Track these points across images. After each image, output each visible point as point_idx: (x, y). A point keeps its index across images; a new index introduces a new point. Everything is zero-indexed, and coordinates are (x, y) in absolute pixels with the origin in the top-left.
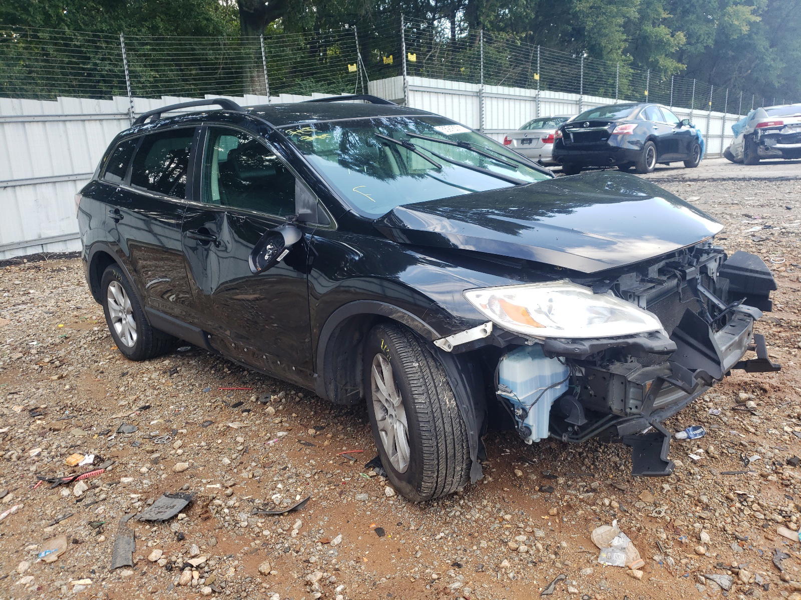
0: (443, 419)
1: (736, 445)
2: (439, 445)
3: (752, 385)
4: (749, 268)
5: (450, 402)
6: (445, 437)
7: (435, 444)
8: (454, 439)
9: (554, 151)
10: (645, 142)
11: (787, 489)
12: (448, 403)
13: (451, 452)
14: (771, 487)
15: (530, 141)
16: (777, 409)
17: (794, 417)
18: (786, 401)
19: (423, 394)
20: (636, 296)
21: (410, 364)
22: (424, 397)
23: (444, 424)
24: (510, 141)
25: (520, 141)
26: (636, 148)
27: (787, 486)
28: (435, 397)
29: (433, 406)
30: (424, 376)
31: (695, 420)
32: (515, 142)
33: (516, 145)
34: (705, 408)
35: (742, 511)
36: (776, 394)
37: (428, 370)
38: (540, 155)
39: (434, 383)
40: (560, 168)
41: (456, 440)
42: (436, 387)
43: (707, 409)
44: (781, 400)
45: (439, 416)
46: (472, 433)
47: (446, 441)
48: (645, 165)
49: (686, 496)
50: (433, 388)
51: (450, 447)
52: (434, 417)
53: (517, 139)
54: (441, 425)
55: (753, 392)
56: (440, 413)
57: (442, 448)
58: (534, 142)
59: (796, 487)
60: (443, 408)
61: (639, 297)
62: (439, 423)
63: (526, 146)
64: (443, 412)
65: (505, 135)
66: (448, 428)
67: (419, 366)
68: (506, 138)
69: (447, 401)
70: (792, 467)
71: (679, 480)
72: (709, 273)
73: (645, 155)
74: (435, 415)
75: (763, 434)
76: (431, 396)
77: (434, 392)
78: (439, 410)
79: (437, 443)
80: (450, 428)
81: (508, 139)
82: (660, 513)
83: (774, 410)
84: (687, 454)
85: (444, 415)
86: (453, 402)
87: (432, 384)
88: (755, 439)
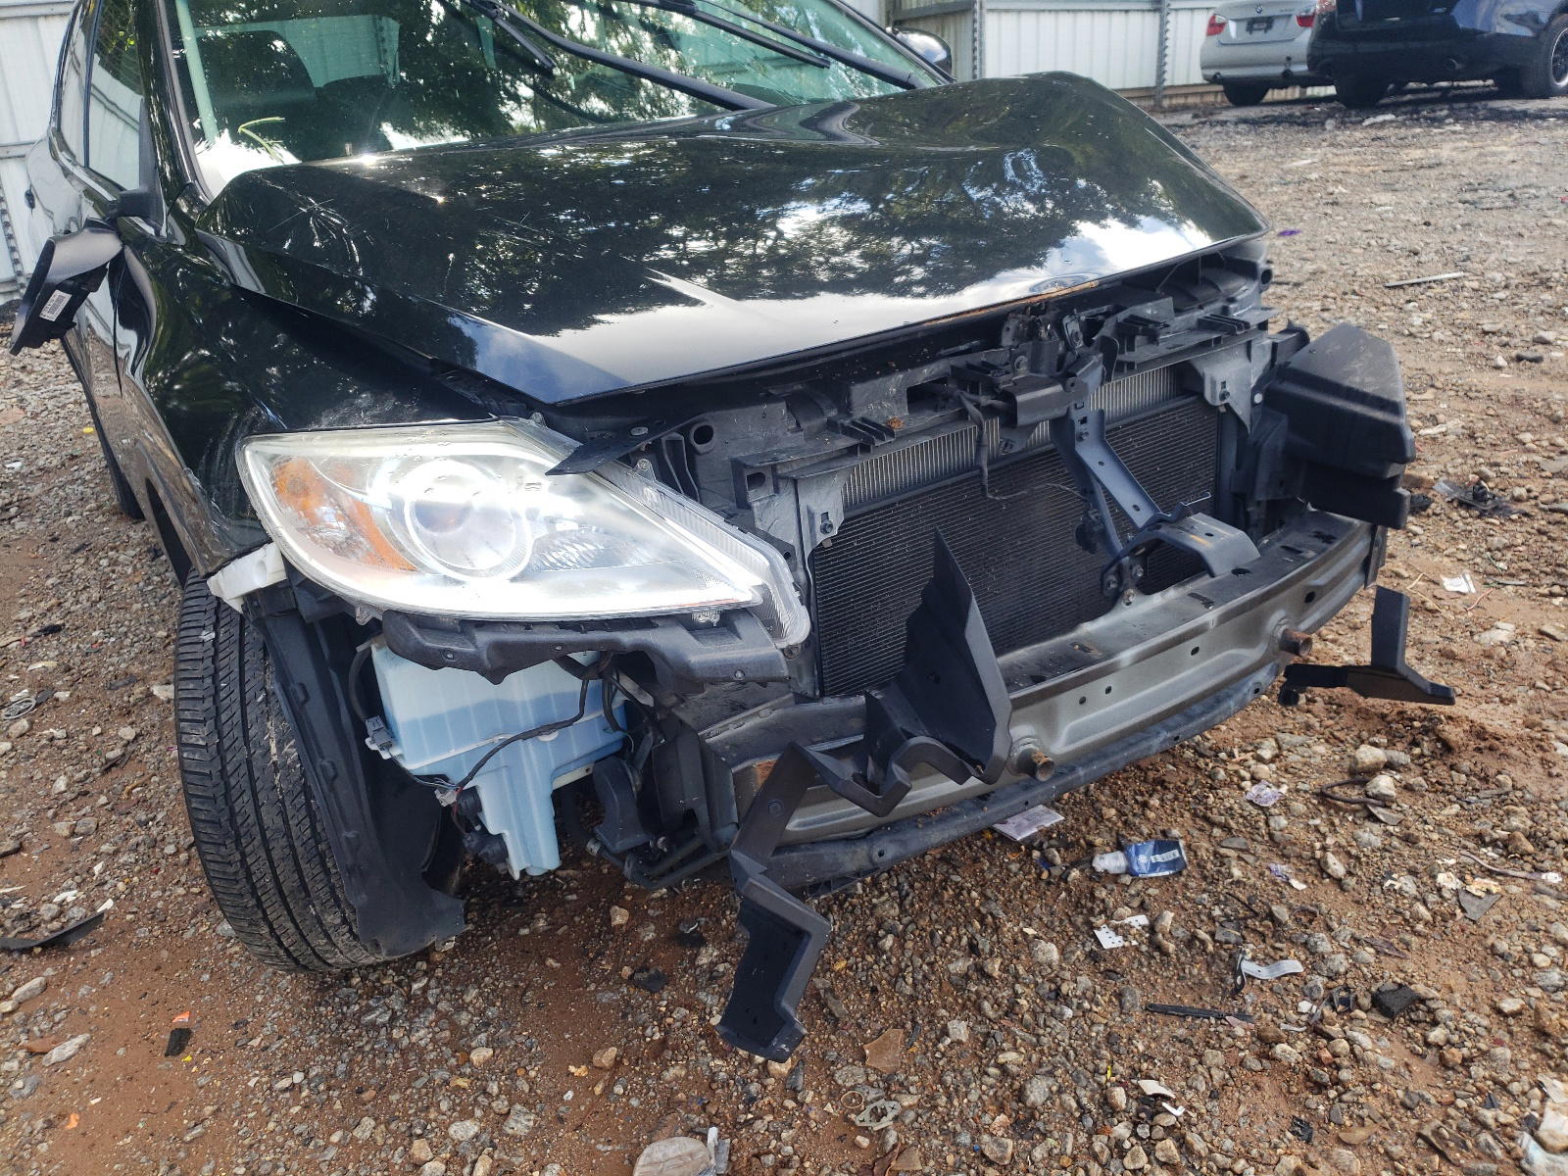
0: (255, 794)
1: (1256, 914)
2: (249, 861)
3: (1416, 724)
4: (1347, 383)
5: (280, 749)
6: (265, 841)
7: (238, 857)
8: (292, 847)
9: (1313, 46)
10: (1552, 17)
11: (1313, 1100)
12: (274, 750)
13: (290, 883)
14: (1266, 1082)
15: (1268, 22)
16: (1456, 808)
17: (1494, 843)
18: (1499, 785)
19: (204, 721)
20: (785, 478)
21: (193, 632)
22: (204, 730)
23: (257, 808)
24: (1222, 26)
25: (1244, 25)
26: (1525, 32)
27: (1319, 1087)
28: (238, 733)
29: (229, 757)
30: (216, 671)
31: (1195, 815)
32: (1232, 27)
33: (1233, 34)
34: (1243, 779)
35: (1122, 1153)
36: (1479, 757)
37: (236, 654)
38: (1289, 59)
39: (243, 693)
40: (1331, 90)
41: (300, 850)
42: (243, 705)
43: (1247, 784)
44: (1485, 779)
45: (245, 783)
46: (350, 835)
47: (268, 851)
48: (1547, 75)
49: (992, 1071)
50: (236, 707)
51: (284, 870)
52: (228, 788)
53: (1236, 20)
54: (250, 809)
55: (1415, 743)
56: (246, 777)
57: (259, 867)
58: (1278, 26)
59: (1345, 1097)
60: (257, 764)
61: (795, 482)
62: (244, 803)
63: (1258, 35)
64: (256, 774)
65: (1211, 13)
66: (270, 818)
67: (215, 641)
68: (1214, 17)
69: (273, 745)
70: (1382, 1019)
71: (1011, 1010)
72: (1208, 395)
73: (1549, 51)
74: (233, 781)
75: (1363, 889)
76: (226, 729)
77: (237, 718)
78: (244, 769)
79: (244, 855)
80: (279, 821)
81: (1219, 19)
82: (878, 1115)
83: (1446, 812)
84: (1092, 927)
85: (259, 785)
86: (291, 751)
87: (236, 695)
88: (1328, 899)
